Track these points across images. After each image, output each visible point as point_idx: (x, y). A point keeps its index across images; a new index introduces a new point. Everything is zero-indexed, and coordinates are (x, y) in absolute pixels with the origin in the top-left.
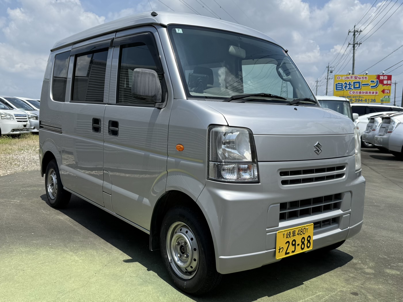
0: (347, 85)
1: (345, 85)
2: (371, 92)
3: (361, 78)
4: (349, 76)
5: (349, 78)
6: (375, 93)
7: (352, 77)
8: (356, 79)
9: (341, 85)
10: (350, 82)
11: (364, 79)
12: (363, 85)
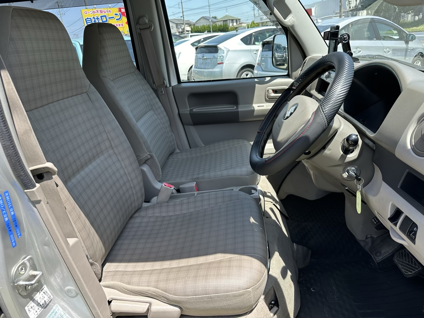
0: (96, 20)
1: (94, 19)
2: (118, 24)
3: (106, 12)
4: (95, 10)
5: (95, 12)
6: (121, 25)
7: (98, 11)
8: (101, 13)
9: (90, 19)
10: (97, 17)
11: (109, 12)
12: (109, 18)
